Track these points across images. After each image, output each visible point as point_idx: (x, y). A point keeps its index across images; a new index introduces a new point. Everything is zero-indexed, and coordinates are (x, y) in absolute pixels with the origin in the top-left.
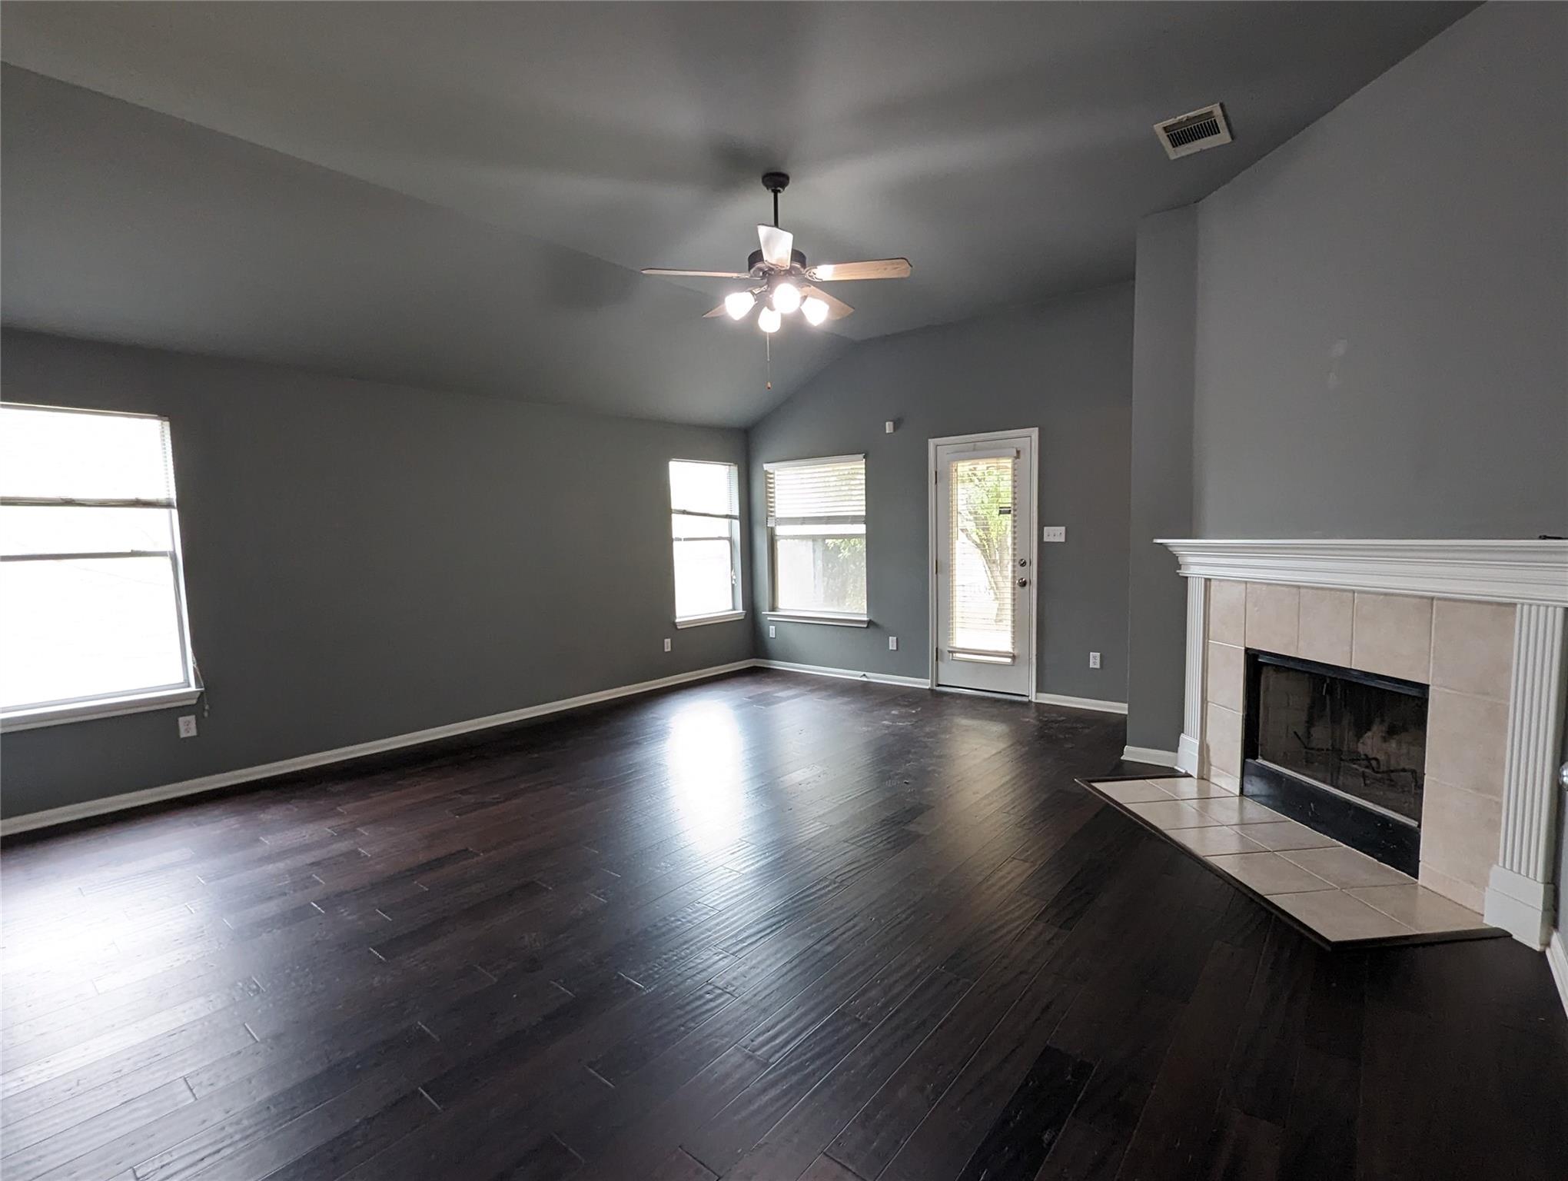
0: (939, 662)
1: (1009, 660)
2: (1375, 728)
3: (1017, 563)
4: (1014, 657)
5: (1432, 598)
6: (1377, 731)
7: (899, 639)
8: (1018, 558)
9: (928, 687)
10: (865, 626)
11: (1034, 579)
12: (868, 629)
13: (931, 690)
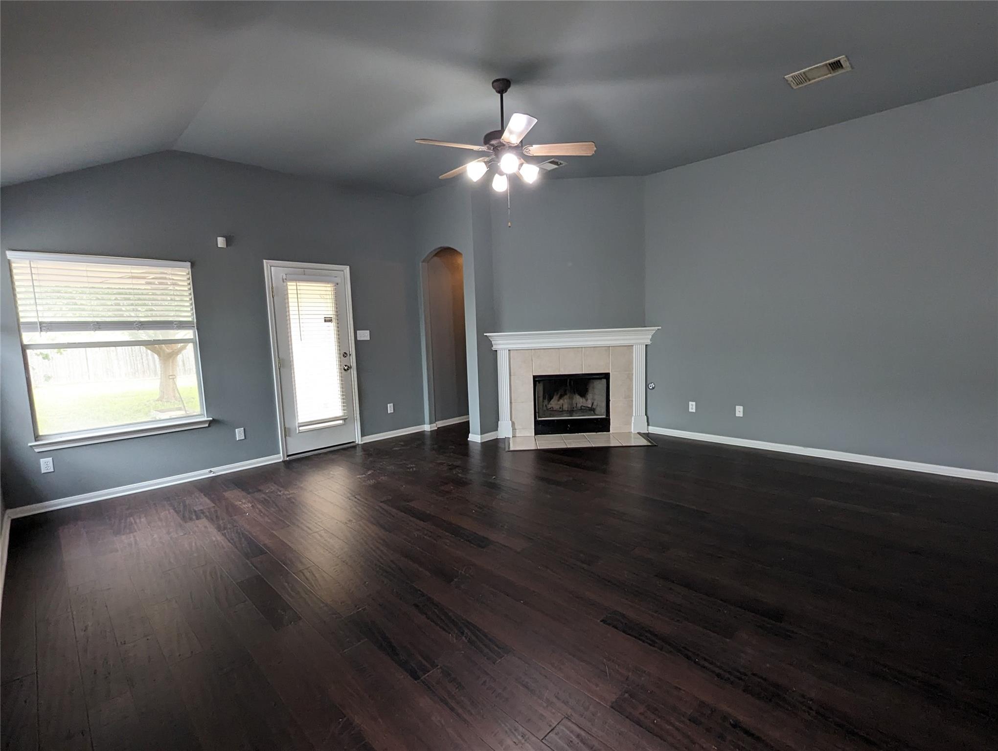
0: (287, 438)
1: (341, 422)
2: (554, 397)
3: (342, 356)
4: (345, 420)
5: (609, 347)
6: (556, 398)
7: (246, 430)
8: (342, 353)
9: (281, 460)
10: (207, 425)
11: (354, 365)
12: (210, 428)
13: (284, 462)
